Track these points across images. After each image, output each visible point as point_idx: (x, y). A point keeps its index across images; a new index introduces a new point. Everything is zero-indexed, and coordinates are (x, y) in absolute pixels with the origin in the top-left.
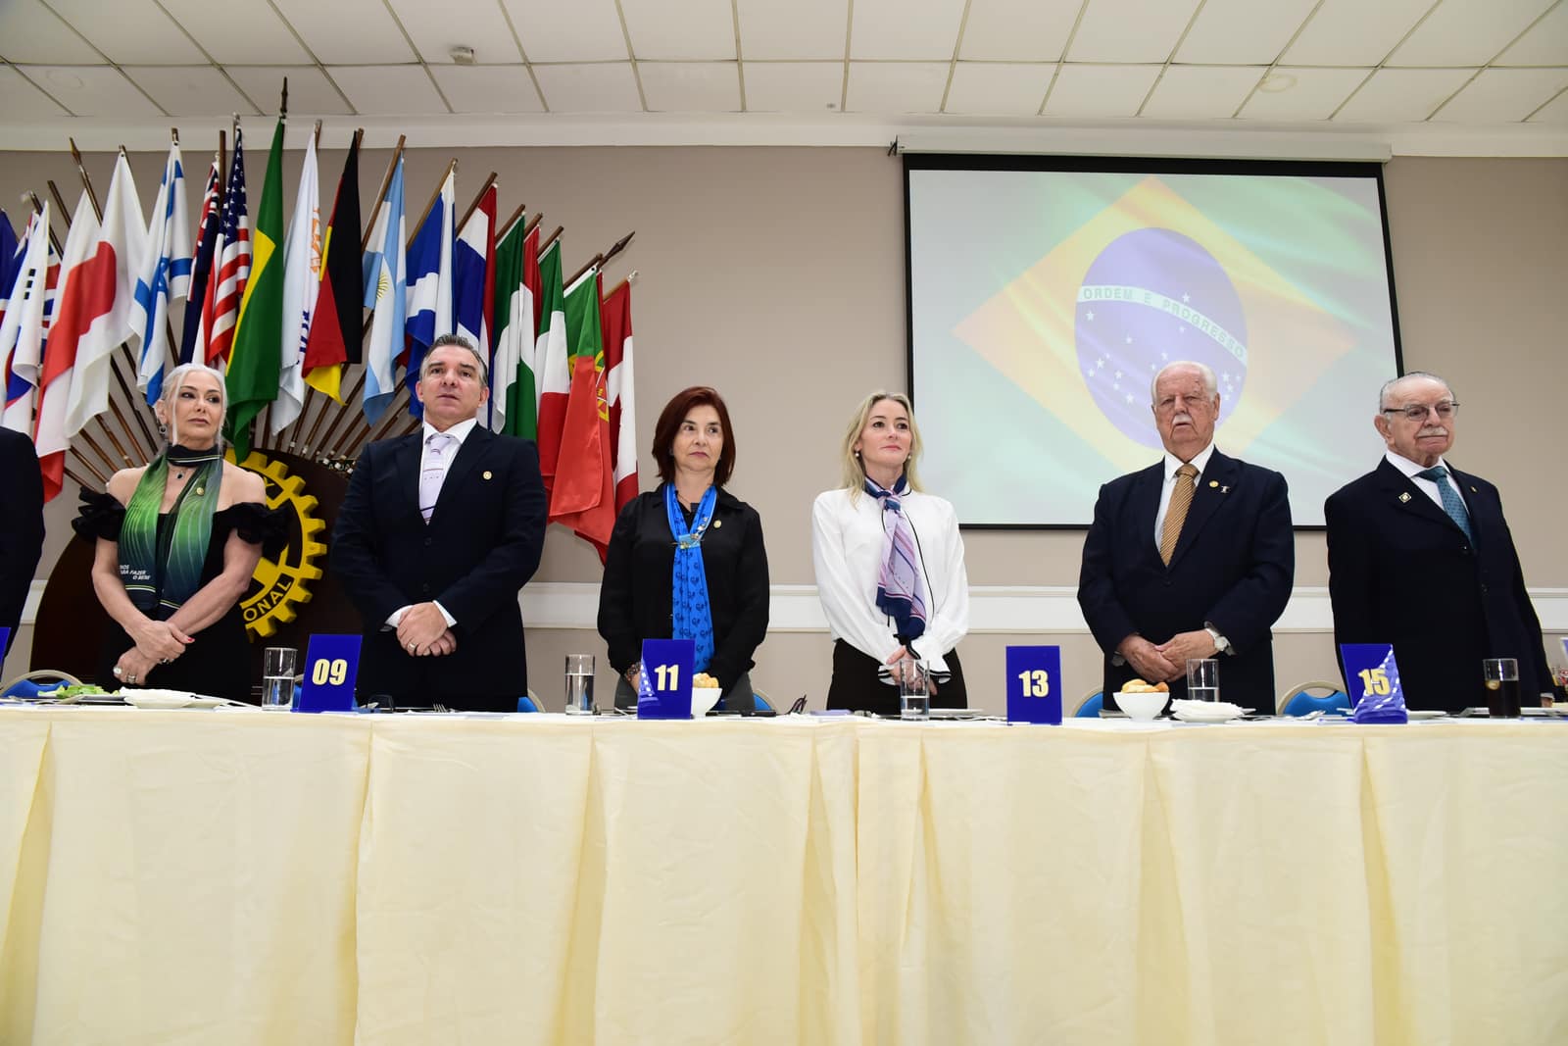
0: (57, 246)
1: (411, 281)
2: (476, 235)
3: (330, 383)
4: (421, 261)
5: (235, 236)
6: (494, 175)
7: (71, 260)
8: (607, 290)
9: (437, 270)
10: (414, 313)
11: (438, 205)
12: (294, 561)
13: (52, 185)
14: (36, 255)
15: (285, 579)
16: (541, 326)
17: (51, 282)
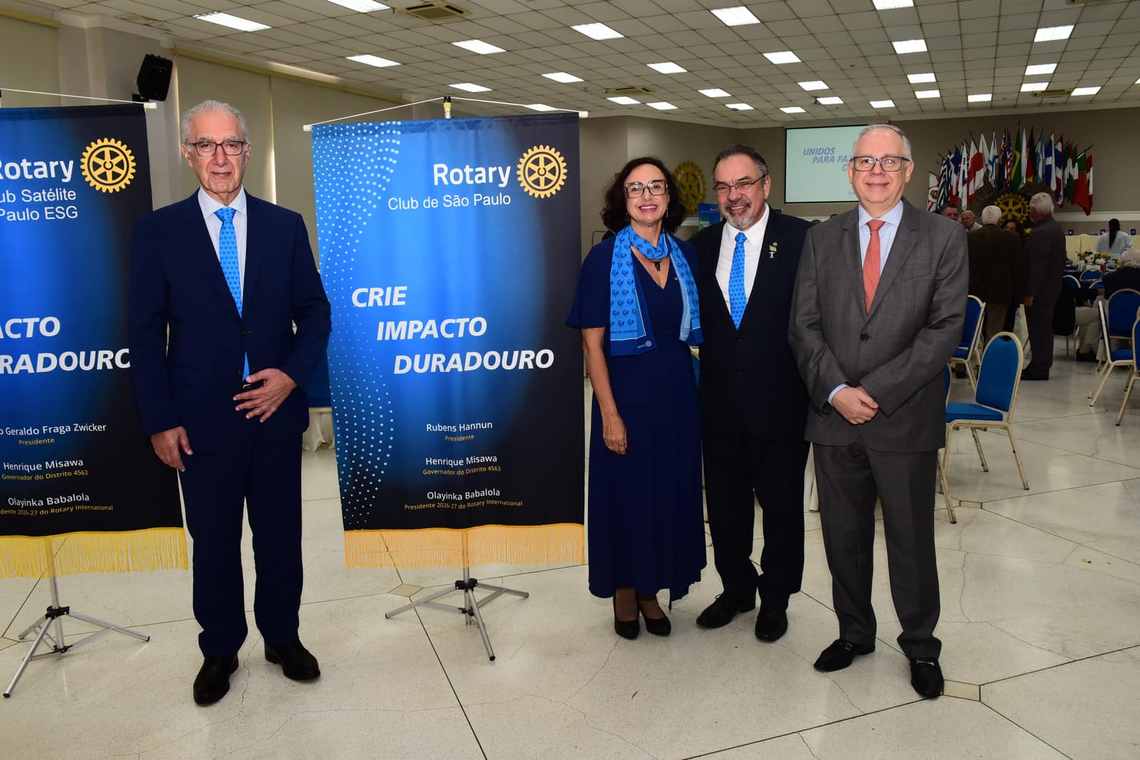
0: (968, 153)
1: (1046, 157)
2: (1060, 149)
3: (1031, 180)
4: (1048, 154)
5: (1010, 151)
6: (1063, 134)
7: (972, 156)
8: (1087, 157)
9: (1051, 156)
10: (1047, 164)
11: (1051, 141)
12: (1024, 213)
13: (965, 140)
14: (964, 155)
15: (1023, 216)
16: (1074, 166)
17: (968, 159)
